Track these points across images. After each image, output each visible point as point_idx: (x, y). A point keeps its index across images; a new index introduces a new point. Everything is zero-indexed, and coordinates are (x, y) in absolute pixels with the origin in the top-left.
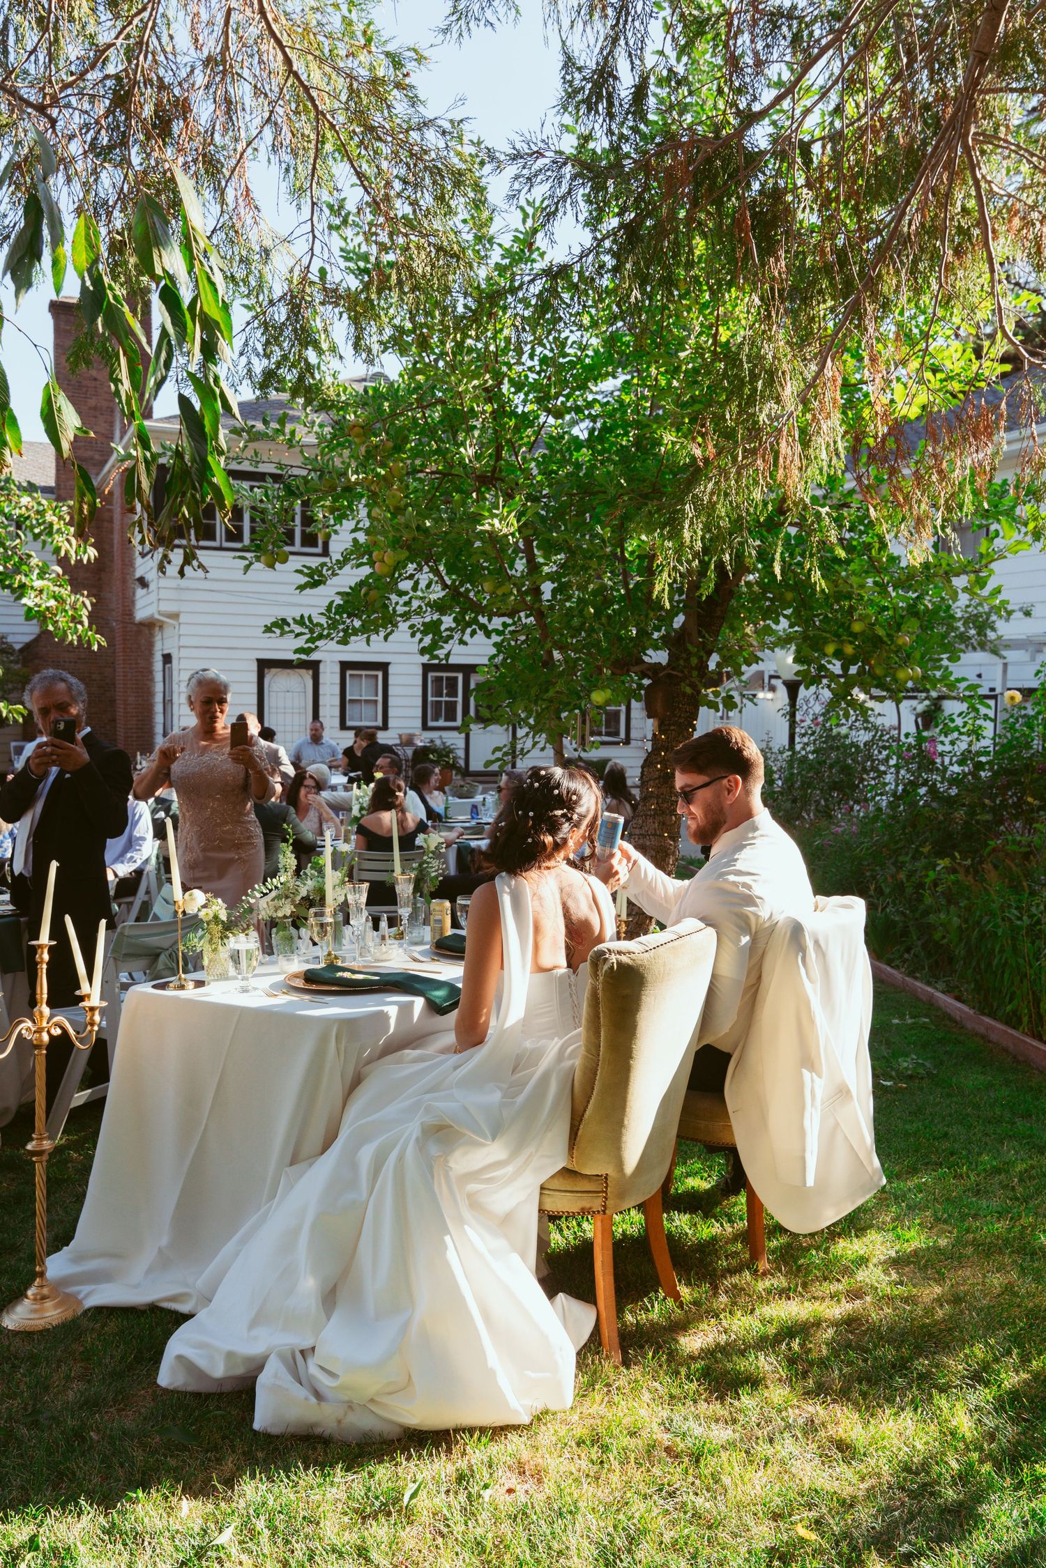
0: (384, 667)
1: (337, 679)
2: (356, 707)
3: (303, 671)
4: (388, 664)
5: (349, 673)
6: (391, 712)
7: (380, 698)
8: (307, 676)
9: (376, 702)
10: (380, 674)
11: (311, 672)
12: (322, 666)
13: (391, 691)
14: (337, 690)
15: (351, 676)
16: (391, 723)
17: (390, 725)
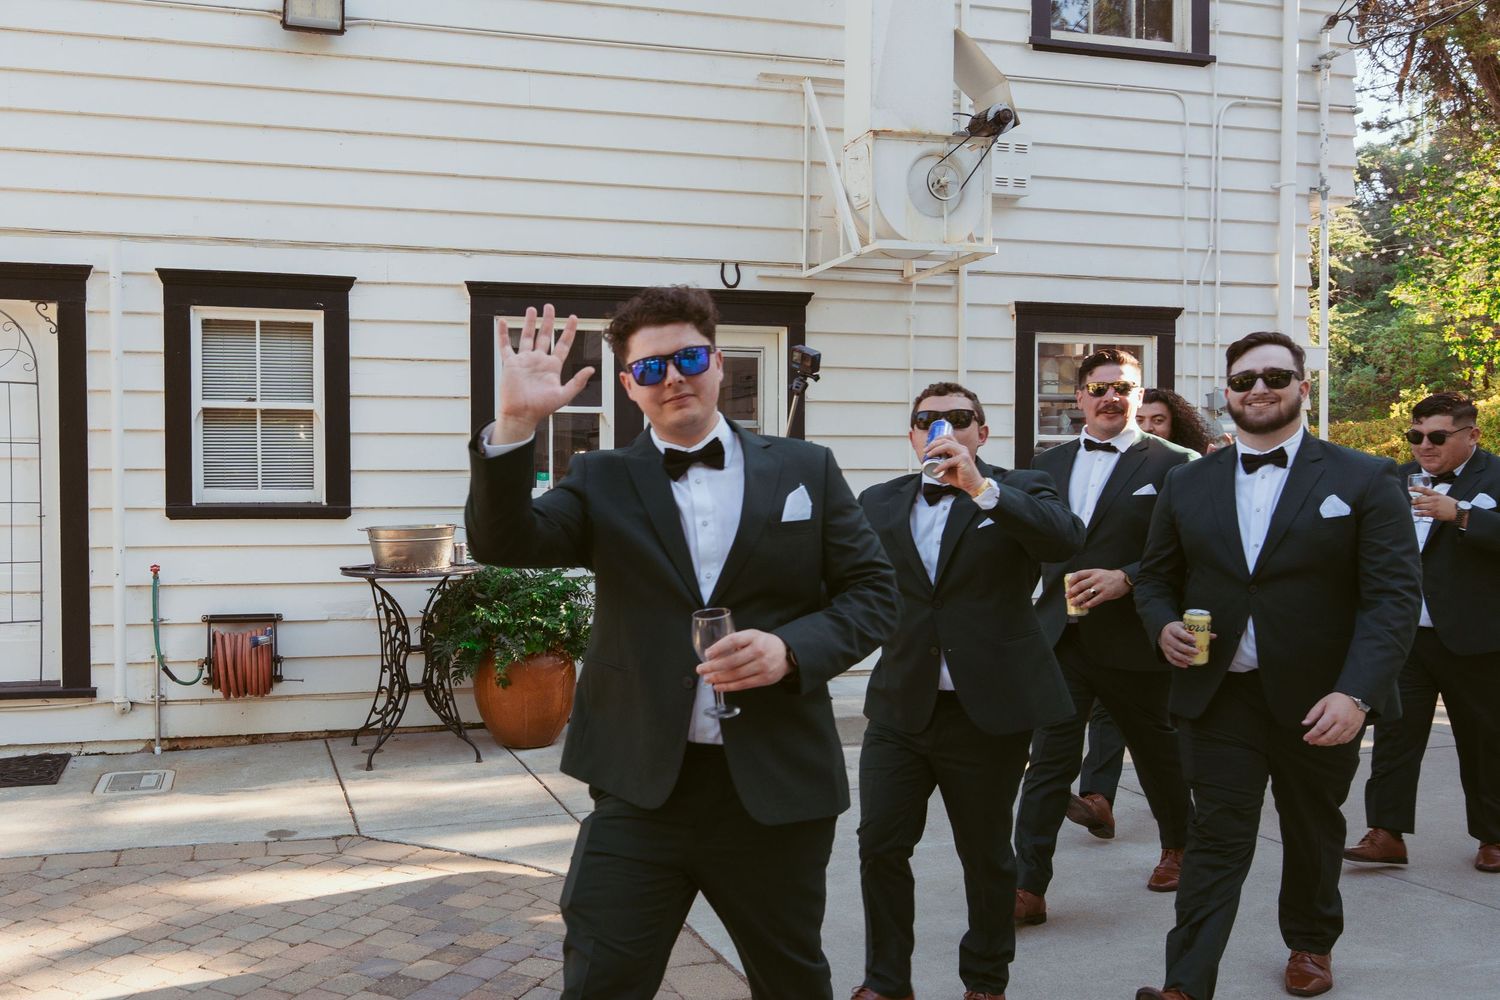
0: (330, 294)
1: (153, 335)
2: (232, 434)
3: (23, 308)
4: (346, 283)
5: (198, 315)
6: (361, 454)
7: (318, 406)
8: (39, 321)
9: (308, 415)
10: (317, 318)
11: (52, 310)
12: (92, 286)
13: (361, 379)
14: (153, 375)
15: (207, 324)
16: (361, 491)
17: (357, 498)
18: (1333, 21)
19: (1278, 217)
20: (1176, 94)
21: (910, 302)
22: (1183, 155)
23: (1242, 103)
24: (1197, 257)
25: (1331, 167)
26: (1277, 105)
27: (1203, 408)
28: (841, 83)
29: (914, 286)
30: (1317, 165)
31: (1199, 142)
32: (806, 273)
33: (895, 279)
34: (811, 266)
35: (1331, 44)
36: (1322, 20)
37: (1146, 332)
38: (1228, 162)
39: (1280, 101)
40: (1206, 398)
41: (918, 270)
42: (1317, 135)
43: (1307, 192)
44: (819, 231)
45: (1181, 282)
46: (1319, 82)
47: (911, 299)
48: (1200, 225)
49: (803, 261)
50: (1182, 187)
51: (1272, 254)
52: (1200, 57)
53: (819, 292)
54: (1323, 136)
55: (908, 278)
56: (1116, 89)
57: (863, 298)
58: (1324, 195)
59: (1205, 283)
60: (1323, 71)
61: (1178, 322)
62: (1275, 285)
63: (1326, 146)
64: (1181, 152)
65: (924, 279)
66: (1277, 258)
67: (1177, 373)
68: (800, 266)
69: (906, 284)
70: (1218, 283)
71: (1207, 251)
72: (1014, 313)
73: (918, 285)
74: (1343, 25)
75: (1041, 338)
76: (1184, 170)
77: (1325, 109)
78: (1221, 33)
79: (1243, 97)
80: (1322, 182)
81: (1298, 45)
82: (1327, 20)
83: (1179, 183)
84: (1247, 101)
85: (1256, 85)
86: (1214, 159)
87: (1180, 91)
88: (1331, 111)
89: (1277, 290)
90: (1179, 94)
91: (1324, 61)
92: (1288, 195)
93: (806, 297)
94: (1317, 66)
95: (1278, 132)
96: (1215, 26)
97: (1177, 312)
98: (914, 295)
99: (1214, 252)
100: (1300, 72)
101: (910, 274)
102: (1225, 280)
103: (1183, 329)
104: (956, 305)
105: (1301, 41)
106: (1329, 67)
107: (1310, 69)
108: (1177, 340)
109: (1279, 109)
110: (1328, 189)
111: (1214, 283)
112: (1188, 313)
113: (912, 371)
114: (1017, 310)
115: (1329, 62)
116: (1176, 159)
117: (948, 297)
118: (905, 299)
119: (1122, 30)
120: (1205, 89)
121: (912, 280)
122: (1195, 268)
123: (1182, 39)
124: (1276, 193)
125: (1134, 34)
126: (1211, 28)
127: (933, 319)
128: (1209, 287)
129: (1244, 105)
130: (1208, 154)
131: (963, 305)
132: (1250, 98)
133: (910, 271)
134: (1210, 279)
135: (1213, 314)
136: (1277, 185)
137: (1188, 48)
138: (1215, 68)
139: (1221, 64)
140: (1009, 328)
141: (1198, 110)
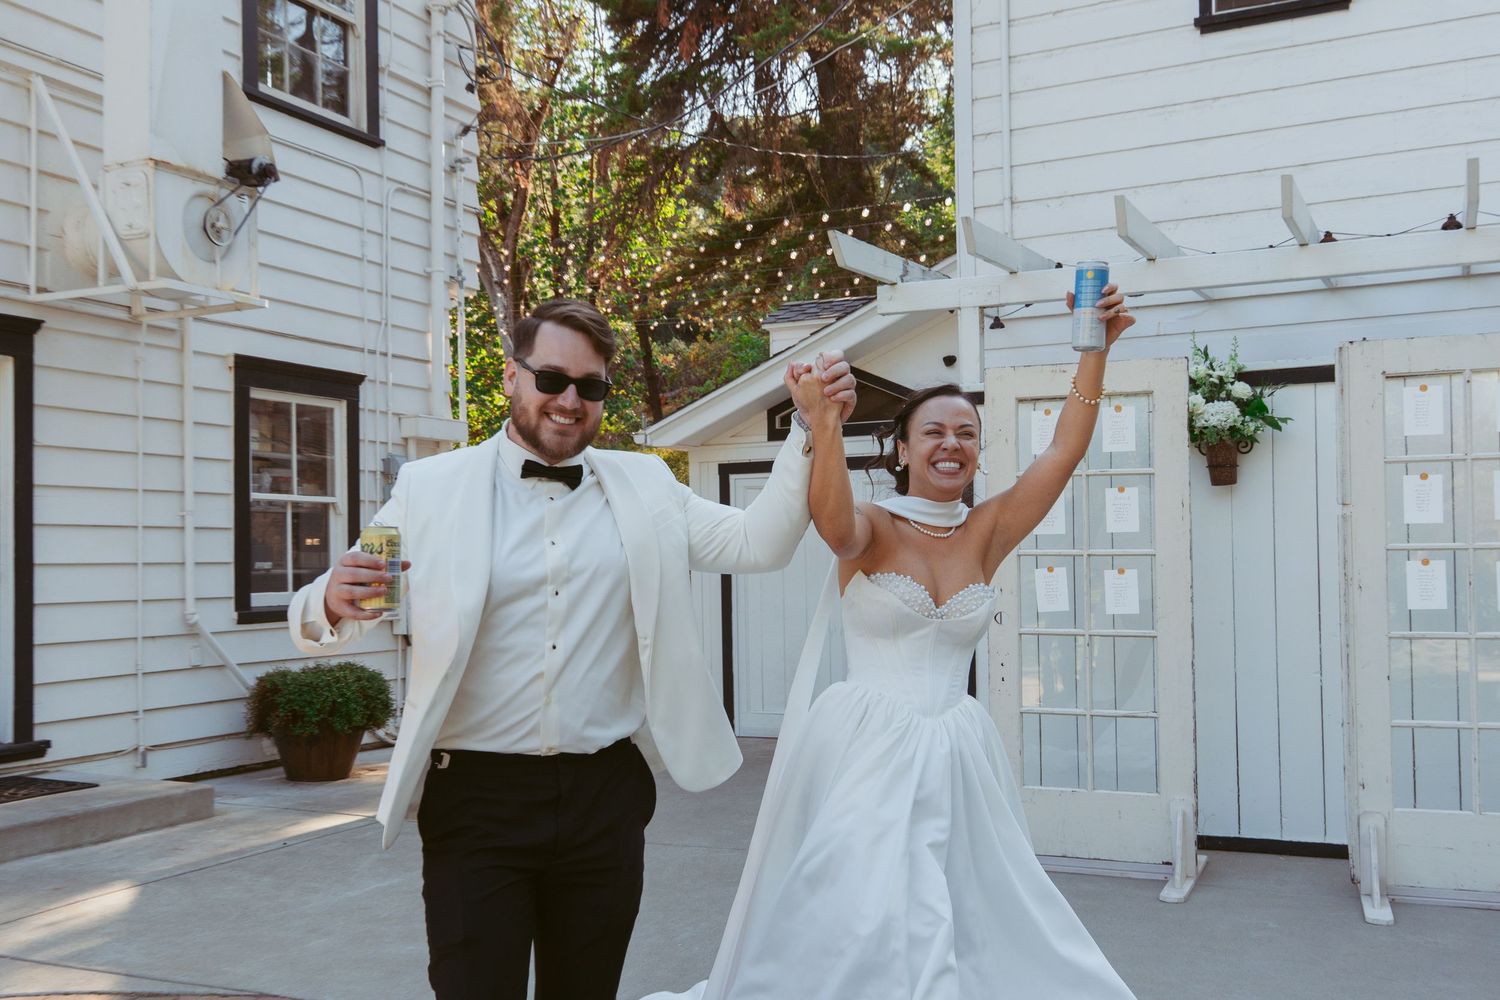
18: (466, 130)
19: (430, 300)
20: (356, 169)
21: (138, 343)
22: (361, 229)
23: (403, 189)
24: (373, 327)
25: (466, 260)
26: (427, 197)
27: (382, 473)
28: (99, 98)
29: (144, 326)
30: (453, 257)
31: (373, 220)
32: (34, 297)
33: (123, 315)
34: (40, 290)
35: (465, 151)
36: (457, 128)
37: (336, 395)
38: (395, 242)
39: (429, 193)
40: (382, 462)
41: (150, 310)
42: (453, 229)
43: (448, 280)
44: (49, 250)
45: (362, 350)
46: (454, 181)
47: (139, 340)
48: (375, 297)
49: (32, 282)
50: (360, 259)
51: (424, 333)
52: (372, 139)
53: (51, 321)
54: (460, 231)
55: (136, 317)
56: (310, 154)
57: (93, 333)
58: (461, 284)
59: (381, 354)
60: (459, 172)
61: (362, 388)
62: (427, 362)
63: (461, 239)
64: (359, 225)
65: (156, 320)
66: (430, 337)
67: (361, 437)
68: (26, 288)
69: (134, 323)
70: (390, 355)
71: (380, 323)
72: (232, 364)
73: (150, 326)
74: (472, 135)
75: (257, 394)
76: (363, 244)
77: (460, 208)
78: (389, 120)
79: (404, 184)
80: (459, 273)
81: (443, 146)
82: (462, 128)
83: (360, 256)
84: (406, 188)
85: (411, 175)
86: (384, 237)
87: (358, 167)
88: (465, 210)
89: (430, 366)
90: (360, 172)
91: (459, 164)
92: (439, 280)
93: (36, 325)
94: (453, 168)
95: (428, 221)
96: (384, 112)
97: (360, 379)
98: (143, 336)
99: (386, 325)
100: (445, 171)
101: (139, 312)
102: (396, 352)
103: (367, 395)
104: (181, 350)
105: (446, 143)
106: (462, 170)
107: (448, 169)
108: (361, 406)
109: (429, 200)
110: (464, 279)
111: (385, 354)
112: (371, 381)
113: (141, 418)
114: (236, 363)
115: (463, 166)
116: (356, 231)
117: (173, 342)
118: (133, 339)
119: (312, 99)
120: (378, 171)
121: (141, 319)
122: (370, 338)
123: (357, 118)
124: (428, 277)
125: (320, 102)
126: (381, 114)
127: (160, 365)
128: (382, 357)
129: (404, 191)
130: (379, 231)
131: (188, 353)
132: (409, 186)
133: (136, 310)
134: (384, 350)
135: (384, 383)
136: (428, 270)
137: (364, 127)
138: (383, 151)
139: (389, 149)
140: (228, 382)
141: (372, 189)
